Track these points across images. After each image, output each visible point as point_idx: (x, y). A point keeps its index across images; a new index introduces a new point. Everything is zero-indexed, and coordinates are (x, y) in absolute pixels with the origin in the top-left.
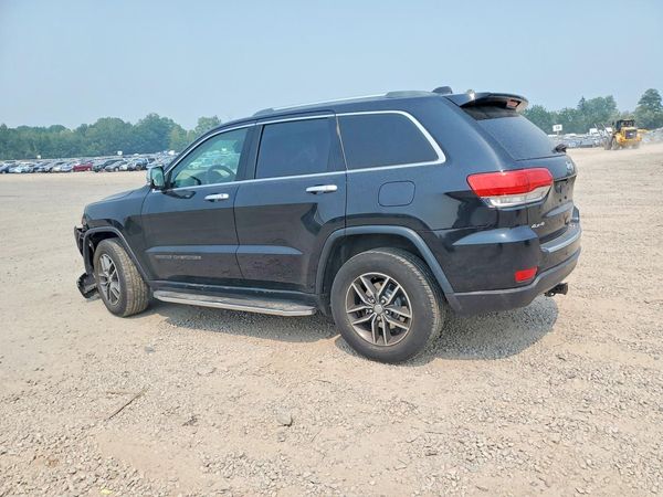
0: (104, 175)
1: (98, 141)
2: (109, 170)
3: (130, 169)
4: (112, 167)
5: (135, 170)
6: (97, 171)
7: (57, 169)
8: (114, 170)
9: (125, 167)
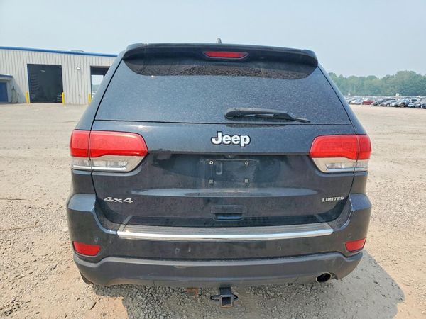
0: (379, 109)
1: (394, 87)
2: (382, 106)
3: (396, 106)
4: (385, 103)
5: (400, 106)
6: (376, 105)
7: (353, 102)
8: (386, 106)
9: (393, 104)
